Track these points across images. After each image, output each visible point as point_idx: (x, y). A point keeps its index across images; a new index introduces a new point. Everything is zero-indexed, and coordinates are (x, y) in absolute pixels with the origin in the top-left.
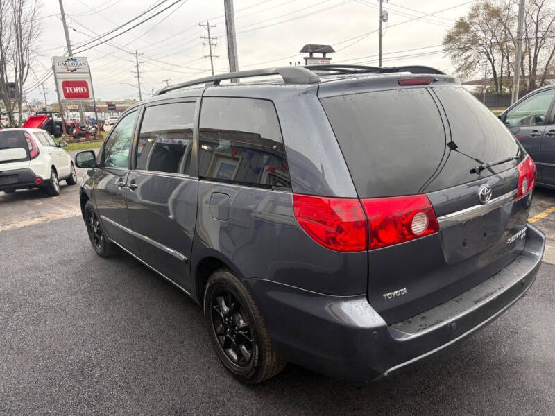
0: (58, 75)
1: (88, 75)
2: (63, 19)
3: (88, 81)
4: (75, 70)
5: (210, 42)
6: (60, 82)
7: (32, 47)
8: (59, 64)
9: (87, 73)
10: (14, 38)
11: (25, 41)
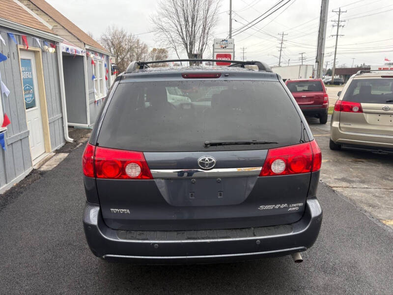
0: (215, 50)
1: (232, 51)
2: (230, 14)
3: (232, 54)
4: (226, 47)
5: (338, 24)
6: (216, 54)
7: (210, 32)
8: (217, 43)
9: (232, 49)
10: (202, 27)
11: (207, 29)
